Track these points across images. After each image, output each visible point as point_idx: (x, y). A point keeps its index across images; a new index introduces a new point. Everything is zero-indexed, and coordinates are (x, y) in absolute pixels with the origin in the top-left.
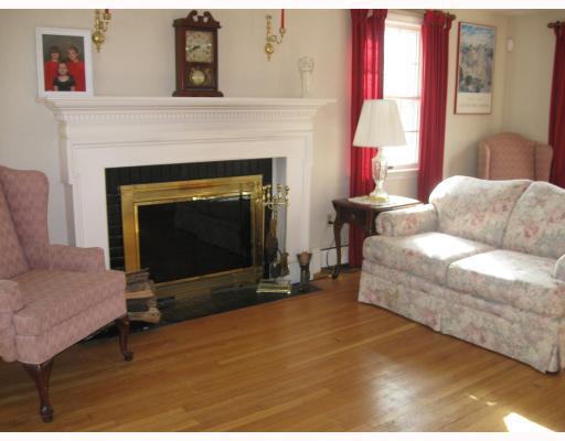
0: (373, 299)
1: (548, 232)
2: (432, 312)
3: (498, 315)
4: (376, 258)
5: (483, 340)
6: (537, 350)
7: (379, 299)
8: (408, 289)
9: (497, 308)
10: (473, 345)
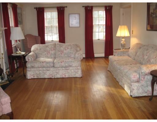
0: (32, 77)
1: (66, 52)
2: (51, 75)
3: (68, 70)
4: (32, 67)
5: (65, 76)
6: (78, 74)
7: (34, 76)
8: (43, 71)
9: (67, 68)
10: (63, 78)
